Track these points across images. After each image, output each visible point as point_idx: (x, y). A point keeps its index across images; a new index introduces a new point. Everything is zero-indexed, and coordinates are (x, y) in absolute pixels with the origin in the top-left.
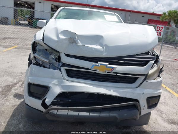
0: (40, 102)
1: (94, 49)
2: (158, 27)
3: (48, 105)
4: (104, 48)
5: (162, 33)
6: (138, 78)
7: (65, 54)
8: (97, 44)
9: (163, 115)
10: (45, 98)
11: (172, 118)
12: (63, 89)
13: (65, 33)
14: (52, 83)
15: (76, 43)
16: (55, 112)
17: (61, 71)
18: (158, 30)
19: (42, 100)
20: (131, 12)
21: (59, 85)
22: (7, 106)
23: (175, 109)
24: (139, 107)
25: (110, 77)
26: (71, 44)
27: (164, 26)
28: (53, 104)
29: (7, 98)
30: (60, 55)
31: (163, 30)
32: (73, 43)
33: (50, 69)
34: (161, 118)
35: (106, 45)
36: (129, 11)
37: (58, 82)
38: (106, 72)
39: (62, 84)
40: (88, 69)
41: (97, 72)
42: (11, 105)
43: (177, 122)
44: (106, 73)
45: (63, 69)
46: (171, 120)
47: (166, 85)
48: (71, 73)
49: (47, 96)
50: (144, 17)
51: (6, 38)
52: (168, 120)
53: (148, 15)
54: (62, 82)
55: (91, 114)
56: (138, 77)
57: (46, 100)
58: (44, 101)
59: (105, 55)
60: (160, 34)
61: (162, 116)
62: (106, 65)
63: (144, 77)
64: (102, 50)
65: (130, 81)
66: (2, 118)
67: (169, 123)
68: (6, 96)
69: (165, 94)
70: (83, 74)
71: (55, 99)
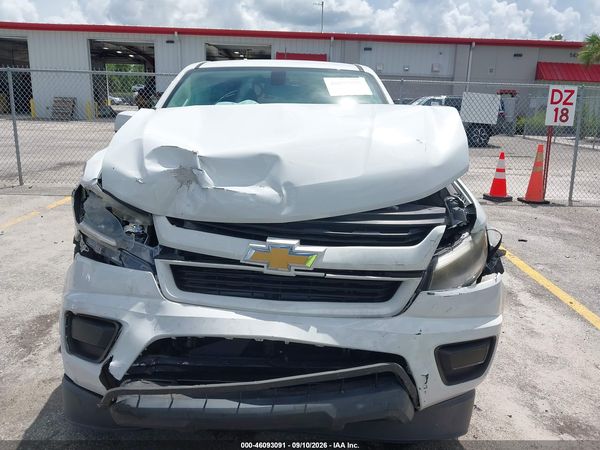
0: (97, 369)
1: (251, 200)
2: (554, 91)
3: (119, 378)
4: (284, 192)
5: (572, 110)
6: (398, 284)
7: (168, 218)
8: (264, 182)
9: (539, 403)
10: (108, 357)
11: (569, 411)
12: (162, 328)
13: (163, 153)
14: (132, 310)
15: (197, 182)
16: (132, 401)
17: (155, 273)
18: (554, 101)
19: (101, 365)
21: (149, 317)
22: (28, 381)
23: (590, 379)
24: (407, 381)
25: (308, 283)
26: (185, 186)
27: (575, 88)
28: (133, 374)
29: (31, 356)
30: (152, 222)
31: (573, 99)
32: (189, 182)
33: (123, 266)
34: (530, 413)
35: (289, 185)
37: (147, 306)
38: (293, 268)
39: (158, 314)
40: (237, 262)
41: (266, 271)
42: (41, 377)
43: (584, 427)
44: (293, 273)
45: (161, 265)
46: (563, 419)
47: (574, 295)
48: (188, 276)
49: (114, 352)
50: (520, 55)
51: (62, 165)
52: (553, 419)
54: (160, 307)
55: (243, 406)
56: (401, 282)
57: (111, 363)
58: (106, 369)
59: (287, 215)
60: (563, 115)
61: (532, 407)
62: (291, 248)
63: (417, 281)
64: (278, 200)
65: (376, 294)
66: (4, 420)
67: (553, 431)
68: (30, 350)
69: (563, 327)
70: (224, 279)
71: (139, 359)
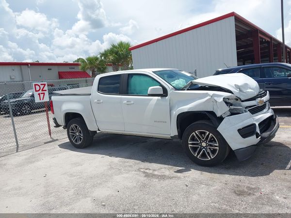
20: (29, 65)
36: (27, 64)
53: (56, 67)
